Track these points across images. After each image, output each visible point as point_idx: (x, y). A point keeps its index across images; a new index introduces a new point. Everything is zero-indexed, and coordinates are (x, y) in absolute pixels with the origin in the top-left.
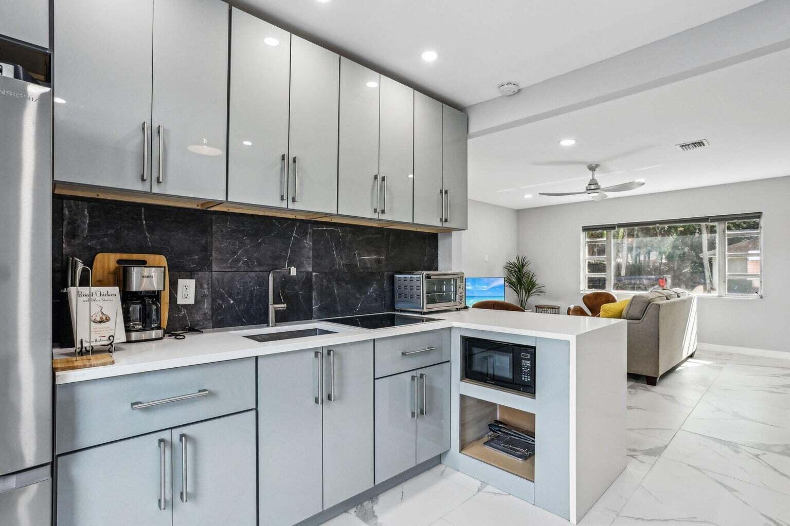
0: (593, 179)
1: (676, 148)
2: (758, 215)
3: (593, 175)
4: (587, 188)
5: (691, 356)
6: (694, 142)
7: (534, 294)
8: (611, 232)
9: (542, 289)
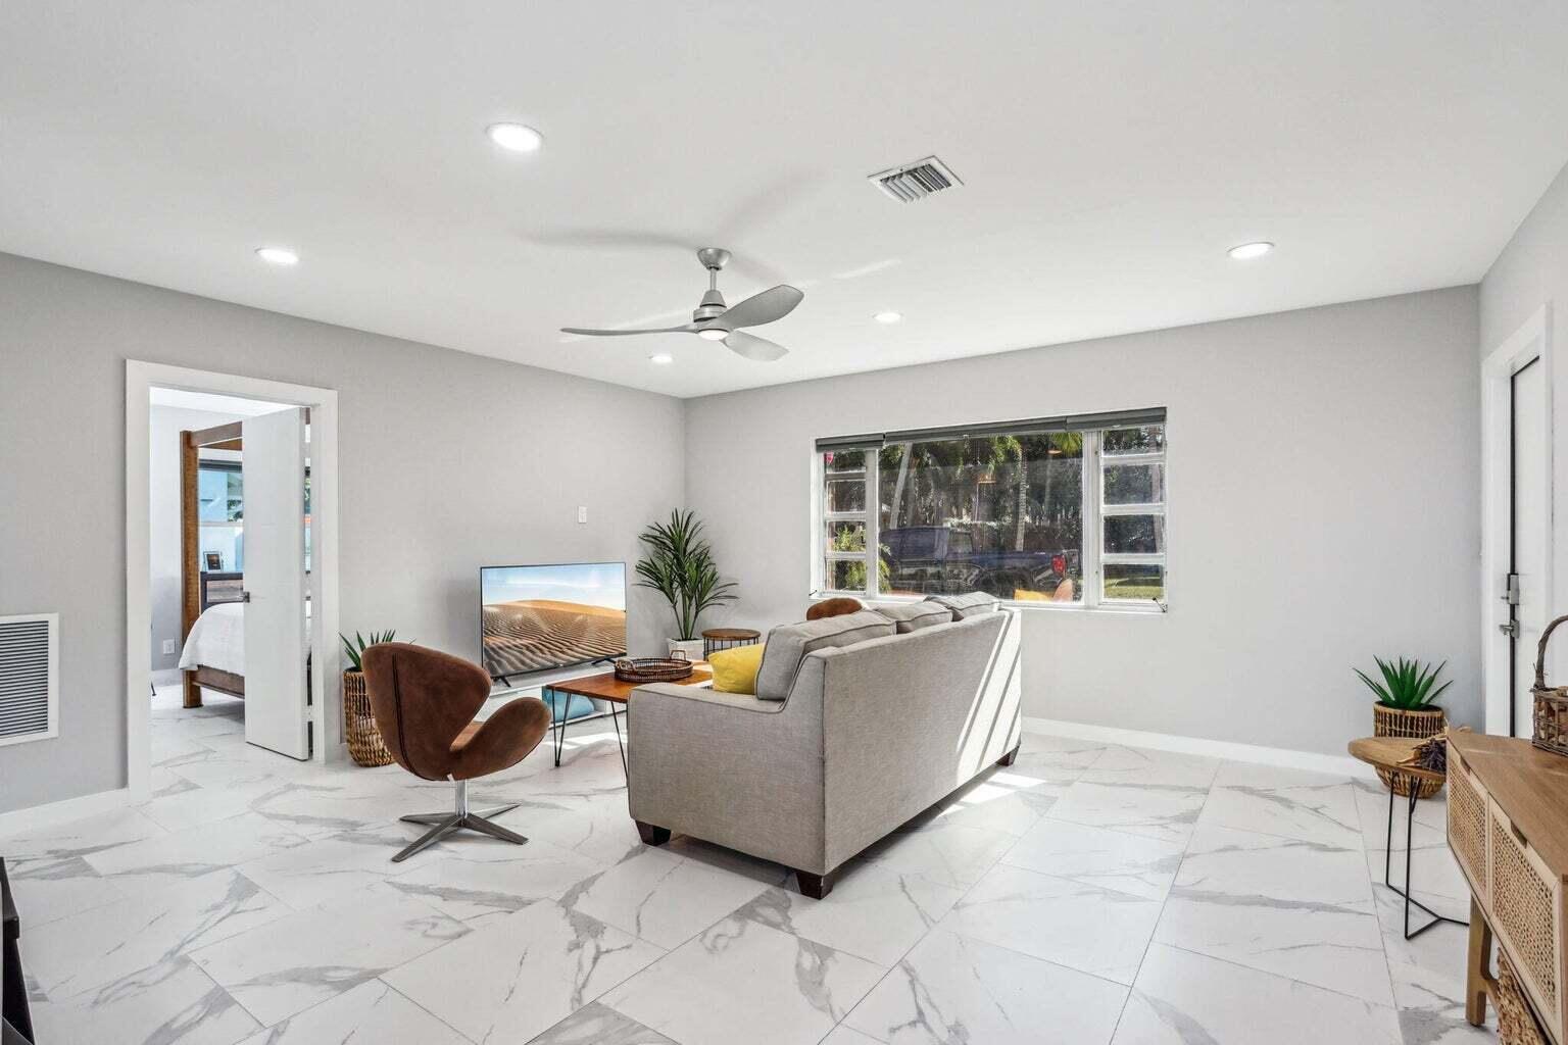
0: (711, 293)
1: (871, 184)
2: (1158, 415)
3: (713, 280)
4: (695, 313)
5: (1005, 762)
6: (911, 167)
7: (712, 602)
8: (874, 451)
9: (730, 591)
